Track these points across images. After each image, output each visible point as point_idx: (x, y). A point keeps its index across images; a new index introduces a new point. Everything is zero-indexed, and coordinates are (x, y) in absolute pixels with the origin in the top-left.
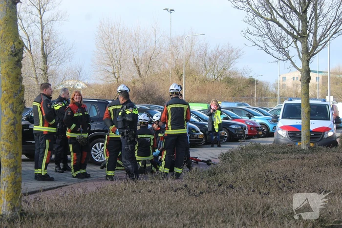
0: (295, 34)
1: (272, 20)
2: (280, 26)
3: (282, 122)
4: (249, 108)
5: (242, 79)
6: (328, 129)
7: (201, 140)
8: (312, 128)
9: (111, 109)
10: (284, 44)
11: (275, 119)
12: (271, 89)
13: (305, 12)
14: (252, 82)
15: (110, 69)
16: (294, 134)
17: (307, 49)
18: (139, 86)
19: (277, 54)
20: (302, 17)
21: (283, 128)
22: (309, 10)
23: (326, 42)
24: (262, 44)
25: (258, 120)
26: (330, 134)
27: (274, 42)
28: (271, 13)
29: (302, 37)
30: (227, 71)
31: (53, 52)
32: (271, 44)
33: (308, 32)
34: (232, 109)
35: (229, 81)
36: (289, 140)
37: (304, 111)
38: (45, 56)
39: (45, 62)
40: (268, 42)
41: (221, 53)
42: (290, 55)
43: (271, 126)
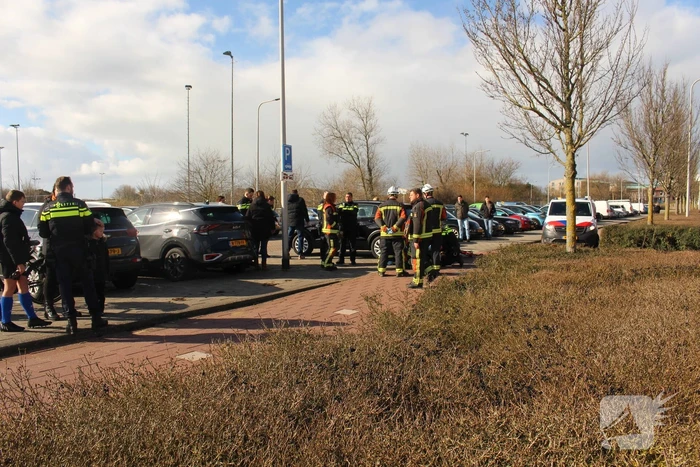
0: (558, 124)
1: (532, 109)
2: (541, 115)
3: (550, 218)
4: (525, 206)
5: (521, 185)
6: (590, 224)
7: (481, 233)
8: (577, 223)
9: (382, 209)
10: (546, 136)
11: (544, 216)
12: (543, 191)
13: (569, 99)
14: (529, 187)
15: (420, 179)
16: (560, 228)
17: (572, 141)
18: (441, 190)
19: (537, 147)
20: (566, 105)
21: (551, 223)
22: (573, 97)
23: (593, 133)
24: (521, 137)
25: (530, 216)
26: (592, 228)
27: (535, 135)
28: (531, 102)
29: (566, 127)
30: (509, 179)
31: (376, 167)
32: (532, 137)
33: (573, 120)
34: (509, 207)
35: (511, 186)
36: (555, 233)
37: (570, 208)
38: (370, 170)
39: (370, 174)
40: (529, 135)
41: (504, 165)
42: (553, 148)
43: (541, 221)
